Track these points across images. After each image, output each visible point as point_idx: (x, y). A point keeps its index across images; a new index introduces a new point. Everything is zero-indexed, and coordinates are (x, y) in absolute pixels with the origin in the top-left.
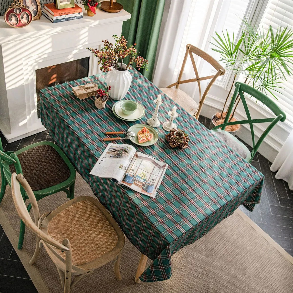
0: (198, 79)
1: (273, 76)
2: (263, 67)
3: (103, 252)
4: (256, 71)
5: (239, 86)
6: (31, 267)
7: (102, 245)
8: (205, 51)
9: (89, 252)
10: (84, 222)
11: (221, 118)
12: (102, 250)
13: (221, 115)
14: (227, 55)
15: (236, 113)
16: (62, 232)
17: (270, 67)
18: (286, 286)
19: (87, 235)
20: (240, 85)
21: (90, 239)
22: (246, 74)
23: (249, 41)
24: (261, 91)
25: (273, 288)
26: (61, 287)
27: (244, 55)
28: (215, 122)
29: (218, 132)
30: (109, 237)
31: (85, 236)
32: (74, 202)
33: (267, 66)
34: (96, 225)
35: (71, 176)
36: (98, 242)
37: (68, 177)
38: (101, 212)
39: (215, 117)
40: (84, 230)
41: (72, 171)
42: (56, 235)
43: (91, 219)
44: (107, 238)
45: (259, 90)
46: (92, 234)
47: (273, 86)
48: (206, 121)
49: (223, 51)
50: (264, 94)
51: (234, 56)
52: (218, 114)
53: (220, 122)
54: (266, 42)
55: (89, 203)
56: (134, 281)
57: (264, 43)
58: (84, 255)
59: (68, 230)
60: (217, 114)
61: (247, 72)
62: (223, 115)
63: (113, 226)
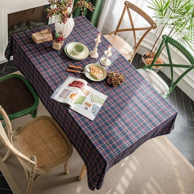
0: (133, 29)
1: (192, 32)
2: (185, 23)
3: (58, 159)
4: (179, 26)
5: (166, 39)
6: (4, 163)
7: (56, 153)
8: (140, 8)
9: (47, 158)
10: (44, 136)
11: (149, 57)
12: (57, 157)
13: (149, 54)
14: (159, 12)
15: (162, 53)
16: (28, 143)
17: (191, 25)
18: (185, 186)
19: (46, 145)
20: (166, 37)
21: (48, 148)
22: (171, 28)
23: (177, 2)
24: (182, 44)
25: (176, 187)
26: (27, 180)
27: (172, 11)
28: (145, 60)
29: (146, 71)
30: (62, 148)
31: (45, 146)
32: (37, 121)
33: (189, 23)
34: (52, 138)
35: (36, 102)
36: (54, 151)
37: (33, 104)
38: (56, 128)
39: (144, 55)
40: (44, 141)
41: (36, 99)
42: (24, 145)
43: (49, 134)
44: (60, 148)
45: (180, 42)
46: (50, 145)
47: (191, 40)
48: (138, 57)
49: (156, 8)
50: (184, 46)
51: (164, 12)
52: (148, 53)
53: (148, 60)
54: (191, 2)
55: (48, 121)
56: (78, 179)
57: (188, 3)
58: (43, 161)
59: (32, 142)
60: (146, 53)
61: (173, 26)
62: (151, 54)
63: (64, 139)
